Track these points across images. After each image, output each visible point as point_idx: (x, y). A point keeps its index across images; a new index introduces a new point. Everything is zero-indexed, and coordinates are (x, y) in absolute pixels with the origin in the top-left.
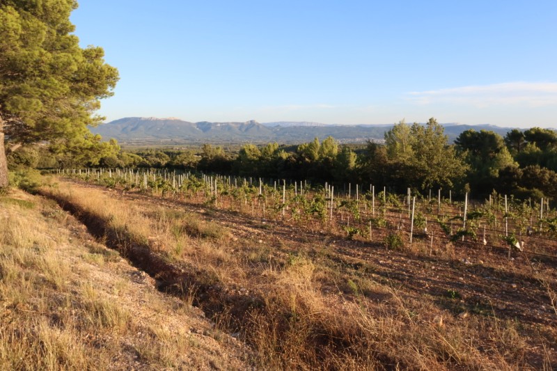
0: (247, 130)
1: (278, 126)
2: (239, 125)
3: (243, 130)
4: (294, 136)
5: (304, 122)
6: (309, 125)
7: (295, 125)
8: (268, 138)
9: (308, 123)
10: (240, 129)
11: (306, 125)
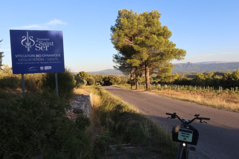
0: (186, 67)
1: (202, 64)
2: (182, 65)
3: (185, 66)
4: (210, 68)
5: (216, 62)
6: (218, 63)
7: (210, 63)
8: (197, 70)
9: (217, 62)
10: (183, 66)
11: (217, 63)
